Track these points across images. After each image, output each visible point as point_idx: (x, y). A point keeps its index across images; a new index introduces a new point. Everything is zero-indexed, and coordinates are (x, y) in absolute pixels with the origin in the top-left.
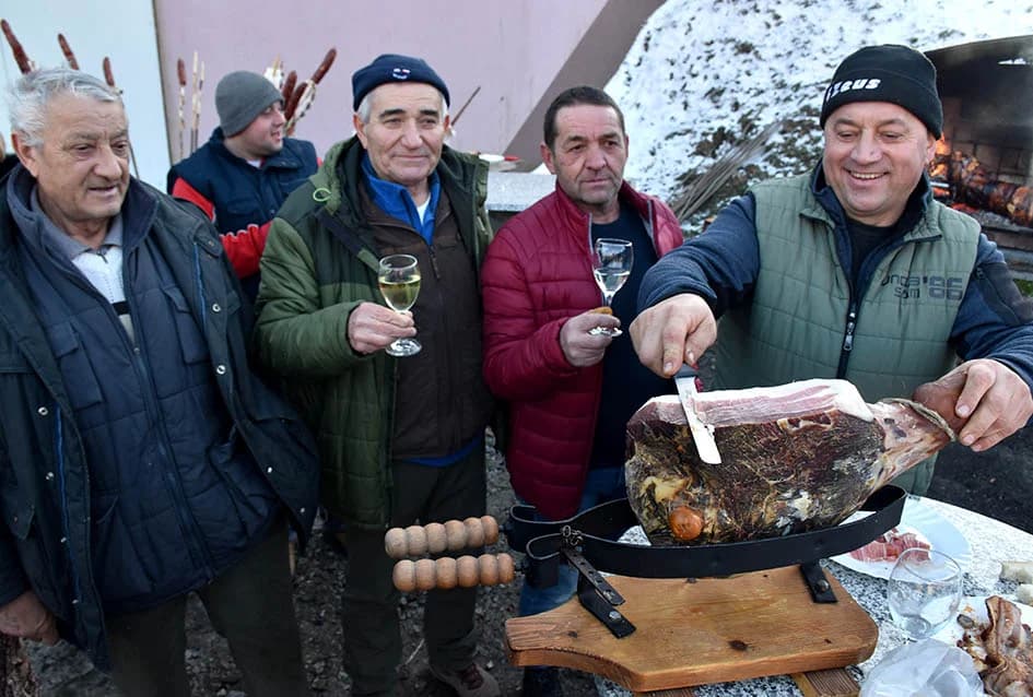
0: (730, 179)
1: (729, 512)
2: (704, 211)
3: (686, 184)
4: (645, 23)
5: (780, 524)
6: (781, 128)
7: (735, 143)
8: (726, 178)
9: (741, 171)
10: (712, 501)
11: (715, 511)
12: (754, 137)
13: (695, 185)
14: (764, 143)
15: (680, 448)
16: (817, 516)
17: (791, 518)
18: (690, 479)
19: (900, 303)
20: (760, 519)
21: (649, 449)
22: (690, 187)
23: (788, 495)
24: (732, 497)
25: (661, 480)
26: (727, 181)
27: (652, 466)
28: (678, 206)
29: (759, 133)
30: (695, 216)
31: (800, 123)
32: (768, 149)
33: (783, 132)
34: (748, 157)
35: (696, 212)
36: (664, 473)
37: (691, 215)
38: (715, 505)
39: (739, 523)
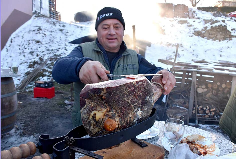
0: (39, 73)
1: (122, 118)
2: (33, 81)
3: (27, 75)
4: (10, 36)
5: (135, 121)
6: (50, 60)
7: (39, 64)
8: (38, 72)
9: (41, 71)
10: (116, 115)
11: (118, 119)
12: (43, 62)
13: (30, 75)
14: (46, 64)
15: (104, 97)
16: (143, 117)
17: (137, 118)
18: (108, 109)
19: (123, 72)
20: (130, 120)
21: (91, 101)
22: (28, 76)
23: (136, 110)
24: (122, 113)
25: (98, 111)
26: (38, 73)
27: (94, 107)
28: (26, 81)
29: (44, 61)
30: (31, 83)
31: (54, 58)
32: (47, 65)
33: (50, 61)
34: (43, 67)
35: (31, 82)
36: (99, 108)
37: (30, 82)
38: (118, 116)
39: (125, 122)
